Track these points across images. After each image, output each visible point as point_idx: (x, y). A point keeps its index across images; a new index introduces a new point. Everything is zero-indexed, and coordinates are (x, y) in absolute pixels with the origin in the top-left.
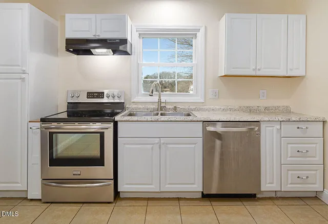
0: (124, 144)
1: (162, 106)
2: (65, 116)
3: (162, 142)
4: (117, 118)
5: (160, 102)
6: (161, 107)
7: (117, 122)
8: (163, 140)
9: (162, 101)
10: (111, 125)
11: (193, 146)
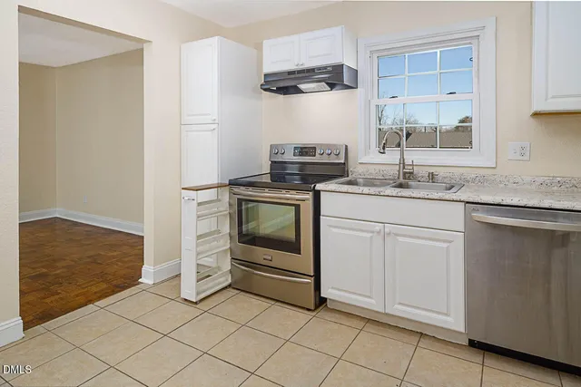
0: (331, 226)
1: (406, 173)
2: (267, 179)
3: (387, 230)
4: (319, 186)
5: (403, 163)
6: (404, 173)
7: (319, 191)
8: (388, 228)
9: (408, 161)
10: (310, 196)
11: (445, 245)
